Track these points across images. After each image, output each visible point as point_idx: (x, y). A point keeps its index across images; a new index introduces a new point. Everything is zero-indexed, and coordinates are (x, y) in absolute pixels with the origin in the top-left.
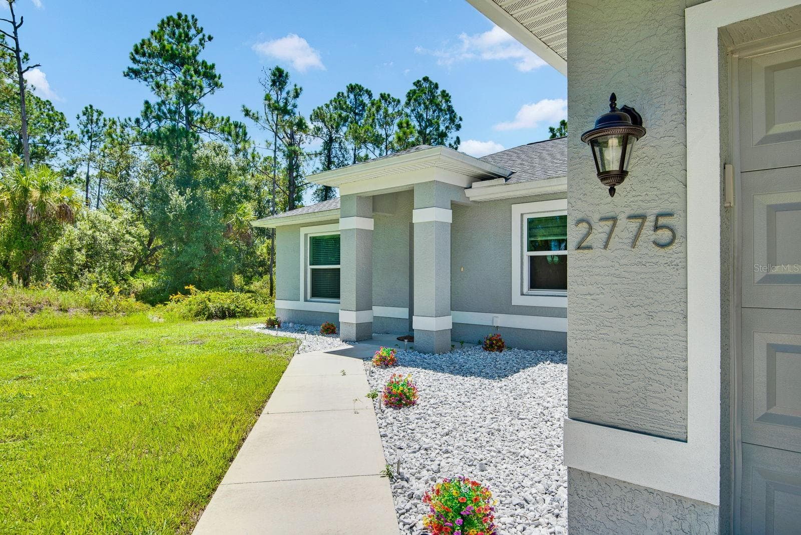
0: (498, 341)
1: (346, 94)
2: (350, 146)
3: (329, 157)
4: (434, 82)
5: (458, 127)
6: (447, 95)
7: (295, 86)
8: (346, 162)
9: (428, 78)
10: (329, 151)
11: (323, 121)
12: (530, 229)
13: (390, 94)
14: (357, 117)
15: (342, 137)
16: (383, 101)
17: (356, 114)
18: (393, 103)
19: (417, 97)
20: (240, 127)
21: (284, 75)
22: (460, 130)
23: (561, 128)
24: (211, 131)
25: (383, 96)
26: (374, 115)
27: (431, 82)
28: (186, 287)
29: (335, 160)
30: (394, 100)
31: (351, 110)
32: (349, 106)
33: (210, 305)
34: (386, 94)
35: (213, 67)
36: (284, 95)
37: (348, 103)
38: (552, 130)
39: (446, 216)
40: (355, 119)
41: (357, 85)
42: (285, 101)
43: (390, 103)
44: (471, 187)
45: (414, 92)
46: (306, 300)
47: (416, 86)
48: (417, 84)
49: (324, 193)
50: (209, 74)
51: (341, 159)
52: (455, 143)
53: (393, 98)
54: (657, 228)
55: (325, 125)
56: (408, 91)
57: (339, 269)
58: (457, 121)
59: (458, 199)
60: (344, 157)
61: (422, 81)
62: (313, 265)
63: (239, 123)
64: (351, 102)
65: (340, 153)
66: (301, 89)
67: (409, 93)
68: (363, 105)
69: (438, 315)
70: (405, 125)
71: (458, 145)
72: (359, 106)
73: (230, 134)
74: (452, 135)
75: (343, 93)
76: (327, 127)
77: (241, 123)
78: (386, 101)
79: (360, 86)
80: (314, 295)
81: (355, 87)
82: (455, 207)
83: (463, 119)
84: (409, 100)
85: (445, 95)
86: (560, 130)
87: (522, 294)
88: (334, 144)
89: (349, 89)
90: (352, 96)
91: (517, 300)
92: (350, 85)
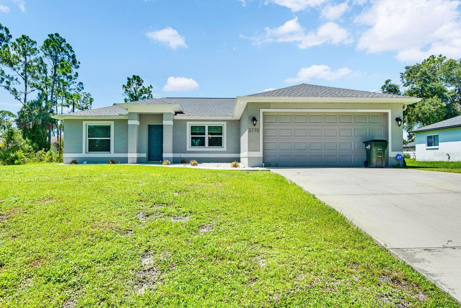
0: (185, 161)
4: (63, 37)
5: (77, 67)
6: (71, 47)
27: (61, 37)
30: (32, 41)
34: (25, 35)
39: (173, 123)
45: (49, 41)
46: (86, 153)
52: (75, 75)
54: (257, 130)
57: (110, 139)
58: (77, 63)
62: (90, 137)
78: (26, 40)
80: (90, 150)
91: (188, 149)
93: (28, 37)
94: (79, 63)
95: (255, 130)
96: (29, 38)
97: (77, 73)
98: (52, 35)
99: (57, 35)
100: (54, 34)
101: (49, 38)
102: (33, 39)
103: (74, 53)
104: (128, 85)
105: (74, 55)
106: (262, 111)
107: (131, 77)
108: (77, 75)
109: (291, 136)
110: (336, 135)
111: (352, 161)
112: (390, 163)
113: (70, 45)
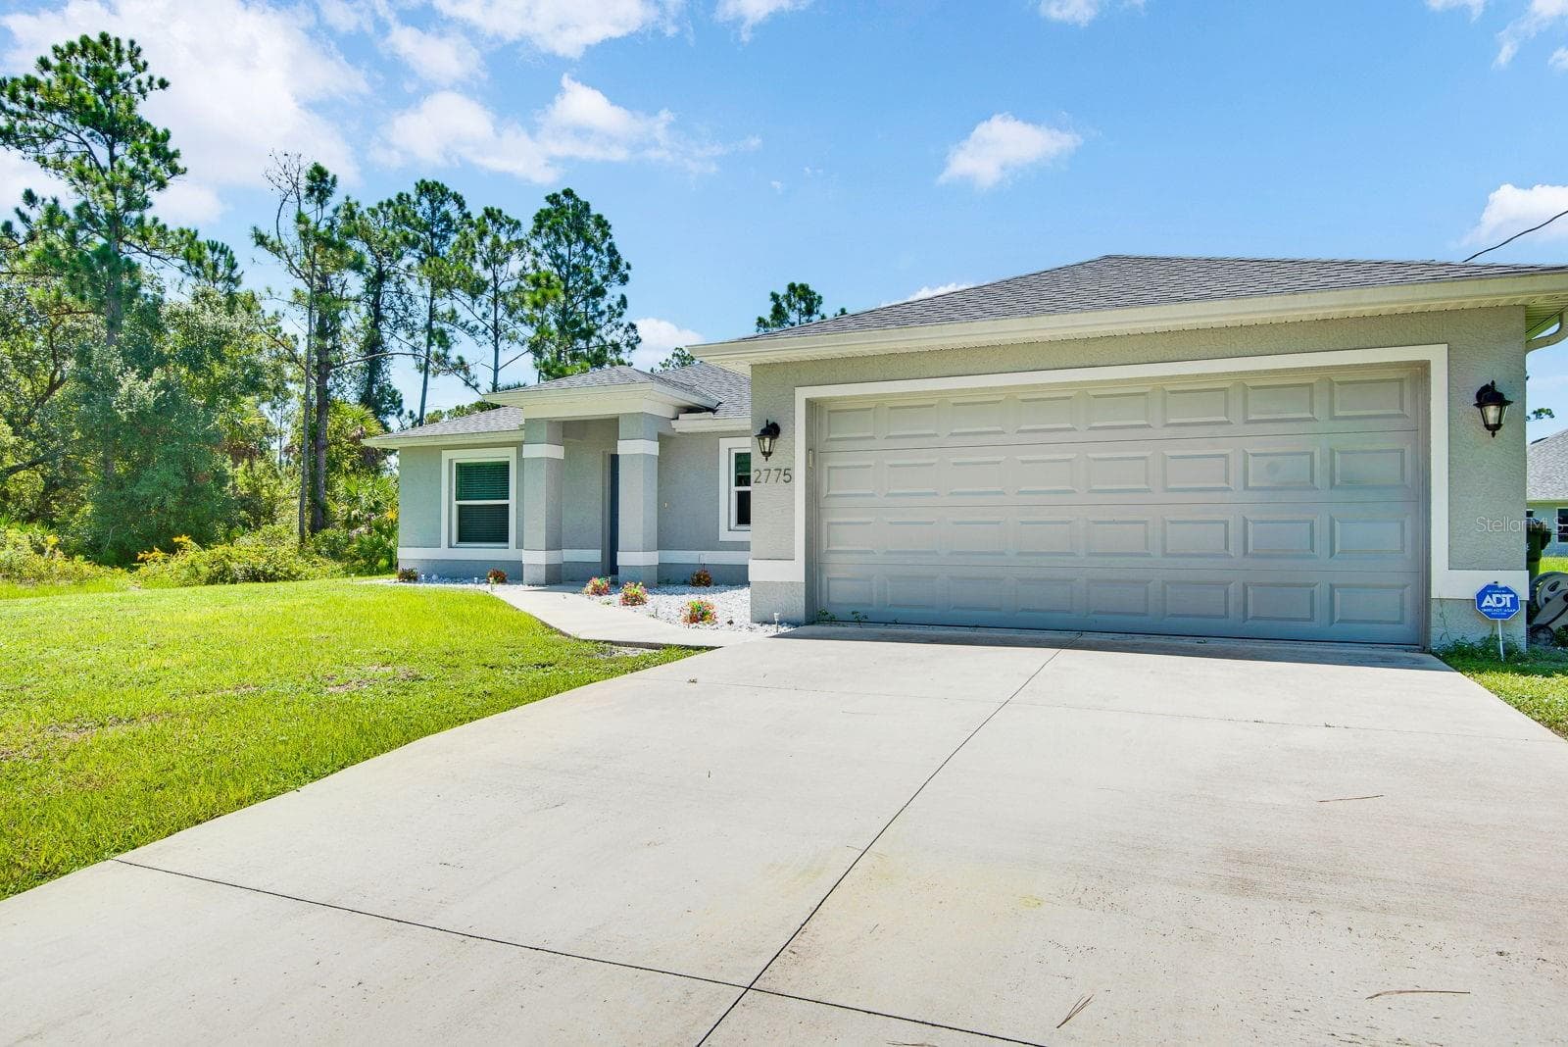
0: (705, 576)
1: (414, 198)
2: (418, 288)
3: (376, 305)
4: (583, 199)
5: (624, 279)
6: (606, 223)
7: (348, 198)
8: (410, 320)
9: (572, 192)
10: (377, 295)
11: (367, 241)
12: (738, 464)
13: (503, 210)
14: (436, 242)
15: (401, 271)
16: (489, 221)
17: (433, 235)
18: (507, 227)
19: (553, 224)
20: (223, 252)
21: (329, 178)
22: (628, 284)
23: (789, 295)
24: (157, 253)
25: (489, 213)
26: (474, 246)
27: (577, 200)
28: (176, 540)
29: (390, 314)
30: (510, 222)
31: (426, 228)
32: (423, 222)
33: (234, 565)
34: (495, 208)
35: (167, 136)
36: (328, 212)
37: (419, 215)
38: (775, 297)
39: (653, 448)
40: (432, 244)
41: (436, 184)
42: (329, 223)
43: (502, 225)
44: (677, 418)
45: (548, 214)
46: (450, 546)
47: (552, 203)
48: (553, 199)
49: (367, 375)
50: (161, 149)
51: (401, 313)
52: (619, 305)
53: (507, 217)
54: (785, 474)
55: (370, 248)
56: (538, 211)
57: (508, 505)
58: (622, 268)
59: (666, 431)
60: (406, 309)
61: (562, 196)
62: (460, 499)
63: (220, 245)
64: (424, 213)
65: (399, 302)
66: (357, 204)
67: (538, 215)
68: (446, 217)
69: (646, 550)
70: (543, 282)
71: (624, 310)
72: (441, 221)
73: (200, 263)
74: (614, 291)
75: (408, 196)
76: (373, 252)
77: (223, 245)
78: (495, 221)
79: (443, 185)
80: (461, 539)
81: (433, 188)
82: (663, 440)
83: (632, 267)
84: (540, 227)
85: (602, 223)
86: (787, 298)
87: (730, 530)
88: (386, 283)
89: (421, 190)
90: (425, 202)
91: (725, 535)
92: (423, 181)
93: (500, 212)
94: (628, 267)
95: (777, 473)
96: (504, 214)
97: (623, 298)
98: (555, 196)
99: (568, 193)
100: (559, 192)
101: (547, 206)
102: (513, 217)
103: (610, 241)
104: (773, 317)
105: (611, 245)
106: (802, 395)
107: (782, 291)
108: (623, 302)
109: (935, 494)
110: (1147, 483)
111: (1231, 612)
112: (1436, 631)
113: (605, 218)
